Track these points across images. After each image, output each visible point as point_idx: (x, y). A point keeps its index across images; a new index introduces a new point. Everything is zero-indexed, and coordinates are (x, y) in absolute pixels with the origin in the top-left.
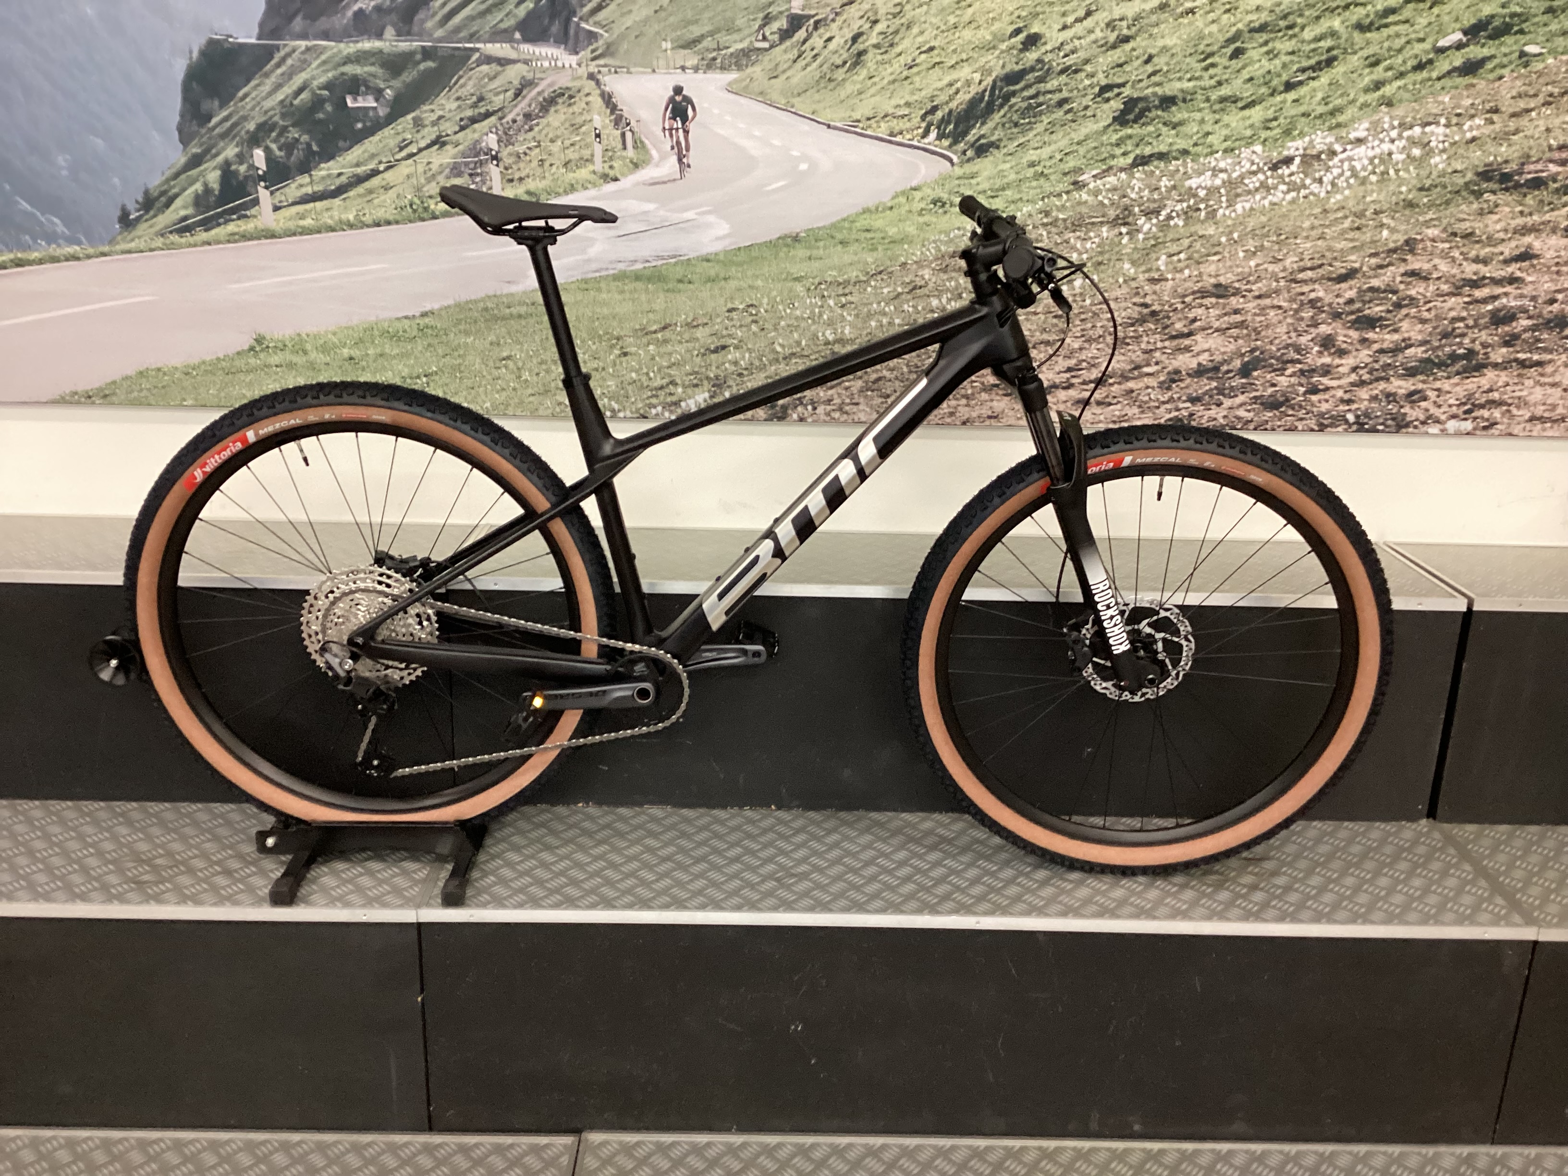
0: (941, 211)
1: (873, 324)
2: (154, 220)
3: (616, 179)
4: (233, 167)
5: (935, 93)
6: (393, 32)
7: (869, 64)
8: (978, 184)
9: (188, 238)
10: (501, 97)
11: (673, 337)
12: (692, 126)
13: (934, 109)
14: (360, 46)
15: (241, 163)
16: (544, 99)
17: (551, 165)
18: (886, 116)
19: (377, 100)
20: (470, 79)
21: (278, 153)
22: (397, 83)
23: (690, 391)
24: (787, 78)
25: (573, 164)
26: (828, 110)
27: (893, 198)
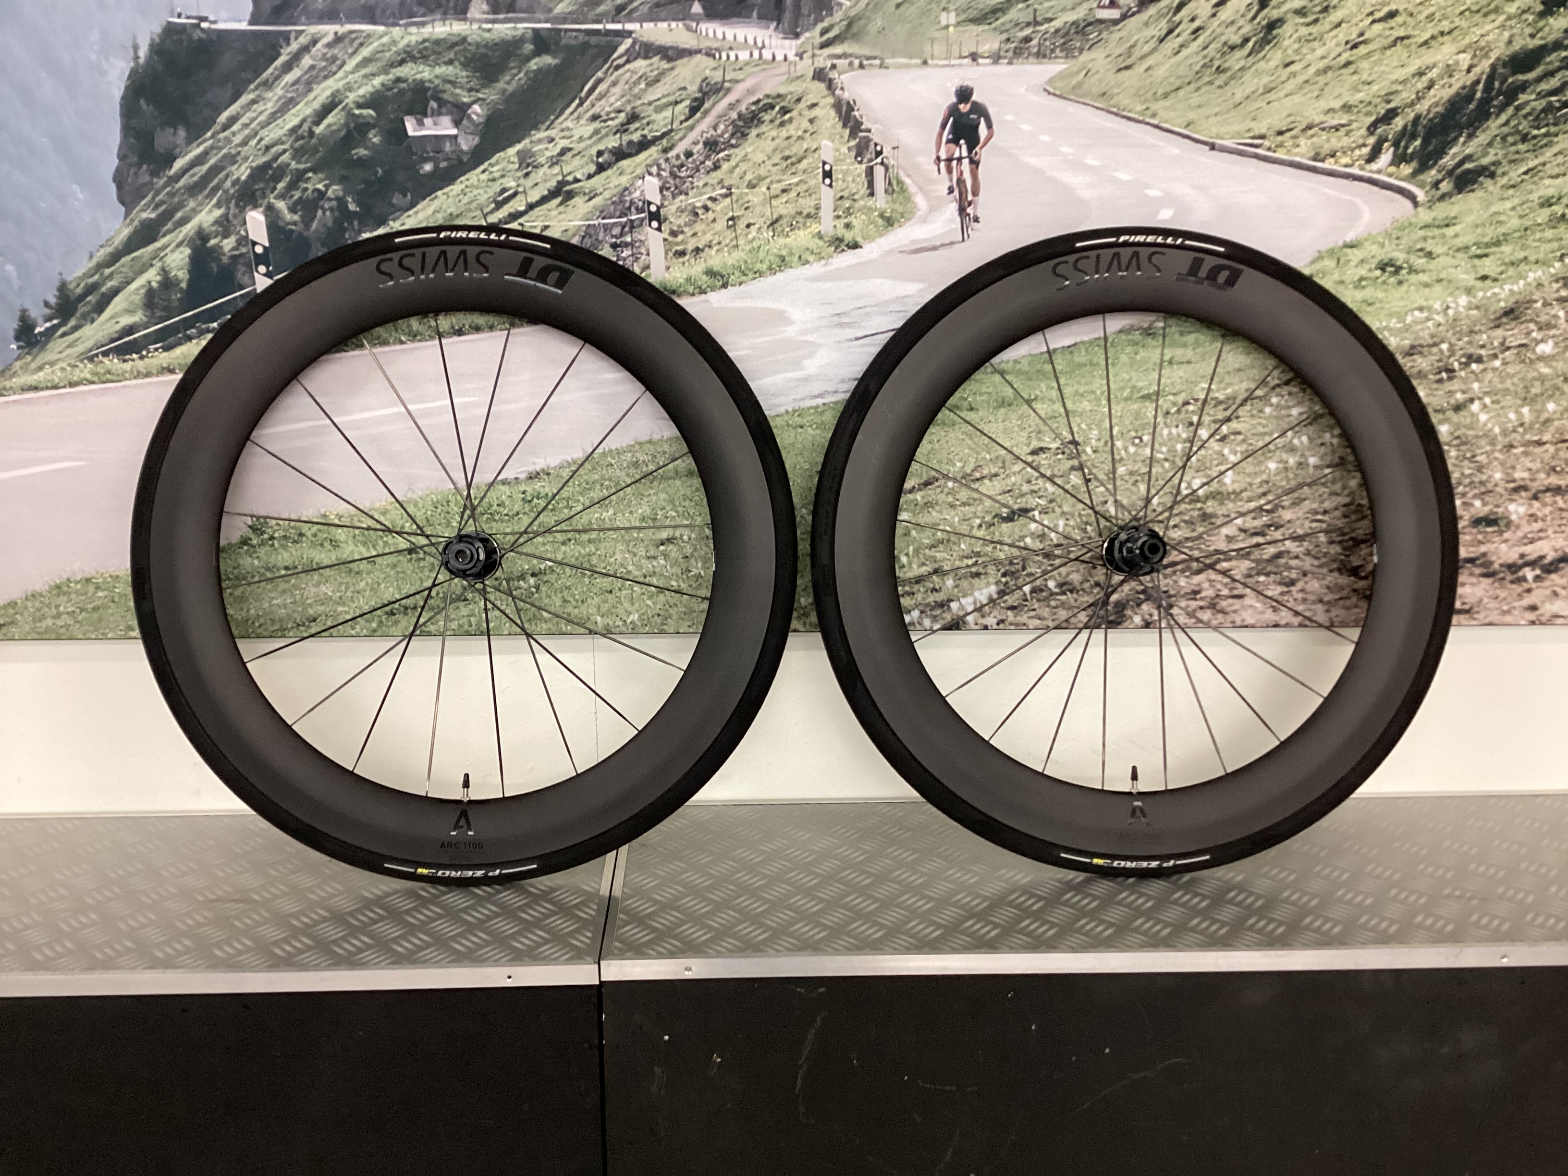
0: (1392, 280)
1: (1272, 465)
2: (77, 335)
3: (855, 246)
4: (213, 242)
5: (1395, 87)
6: (485, 7)
7: (1286, 43)
8: (1456, 236)
9: (135, 363)
10: (668, 113)
11: (942, 497)
12: (984, 154)
13: (1390, 115)
14: (426, 31)
15: (226, 236)
16: (740, 115)
17: (748, 226)
18: (1309, 127)
19: (457, 123)
20: (614, 84)
21: (289, 216)
22: (491, 95)
23: (965, 584)
24: (1147, 70)
25: (784, 221)
26: (1213, 120)
27: (1313, 262)
